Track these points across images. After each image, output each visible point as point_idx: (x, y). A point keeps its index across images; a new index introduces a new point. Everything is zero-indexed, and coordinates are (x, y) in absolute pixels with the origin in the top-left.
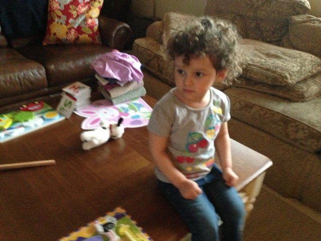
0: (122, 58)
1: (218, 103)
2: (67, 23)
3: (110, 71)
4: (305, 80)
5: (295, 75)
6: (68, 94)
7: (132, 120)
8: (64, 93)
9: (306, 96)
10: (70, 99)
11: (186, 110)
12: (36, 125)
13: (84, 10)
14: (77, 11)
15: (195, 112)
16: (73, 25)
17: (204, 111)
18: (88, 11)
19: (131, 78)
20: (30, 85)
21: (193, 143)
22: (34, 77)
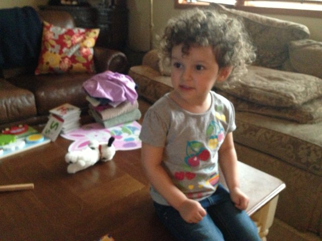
0: (115, 77)
1: (221, 109)
2: (61, 52)
3: (102, 91)
4: (311, 101)
5: (301, 96)
6: (55, 116)
7: (125, 143)
8: (51, 115)
9: (314, 117)
10: (56, 121)
11: (183, 114)
12: (17, 148)
13: (78, 39)
14: (72, 41)
15: (194, 117)
16: (67, 54)
17: (204, 115)
18: (82, 41)
19: (124, 98)
20: (17, 112)
21: (193, 156)
22: (21, 103)
